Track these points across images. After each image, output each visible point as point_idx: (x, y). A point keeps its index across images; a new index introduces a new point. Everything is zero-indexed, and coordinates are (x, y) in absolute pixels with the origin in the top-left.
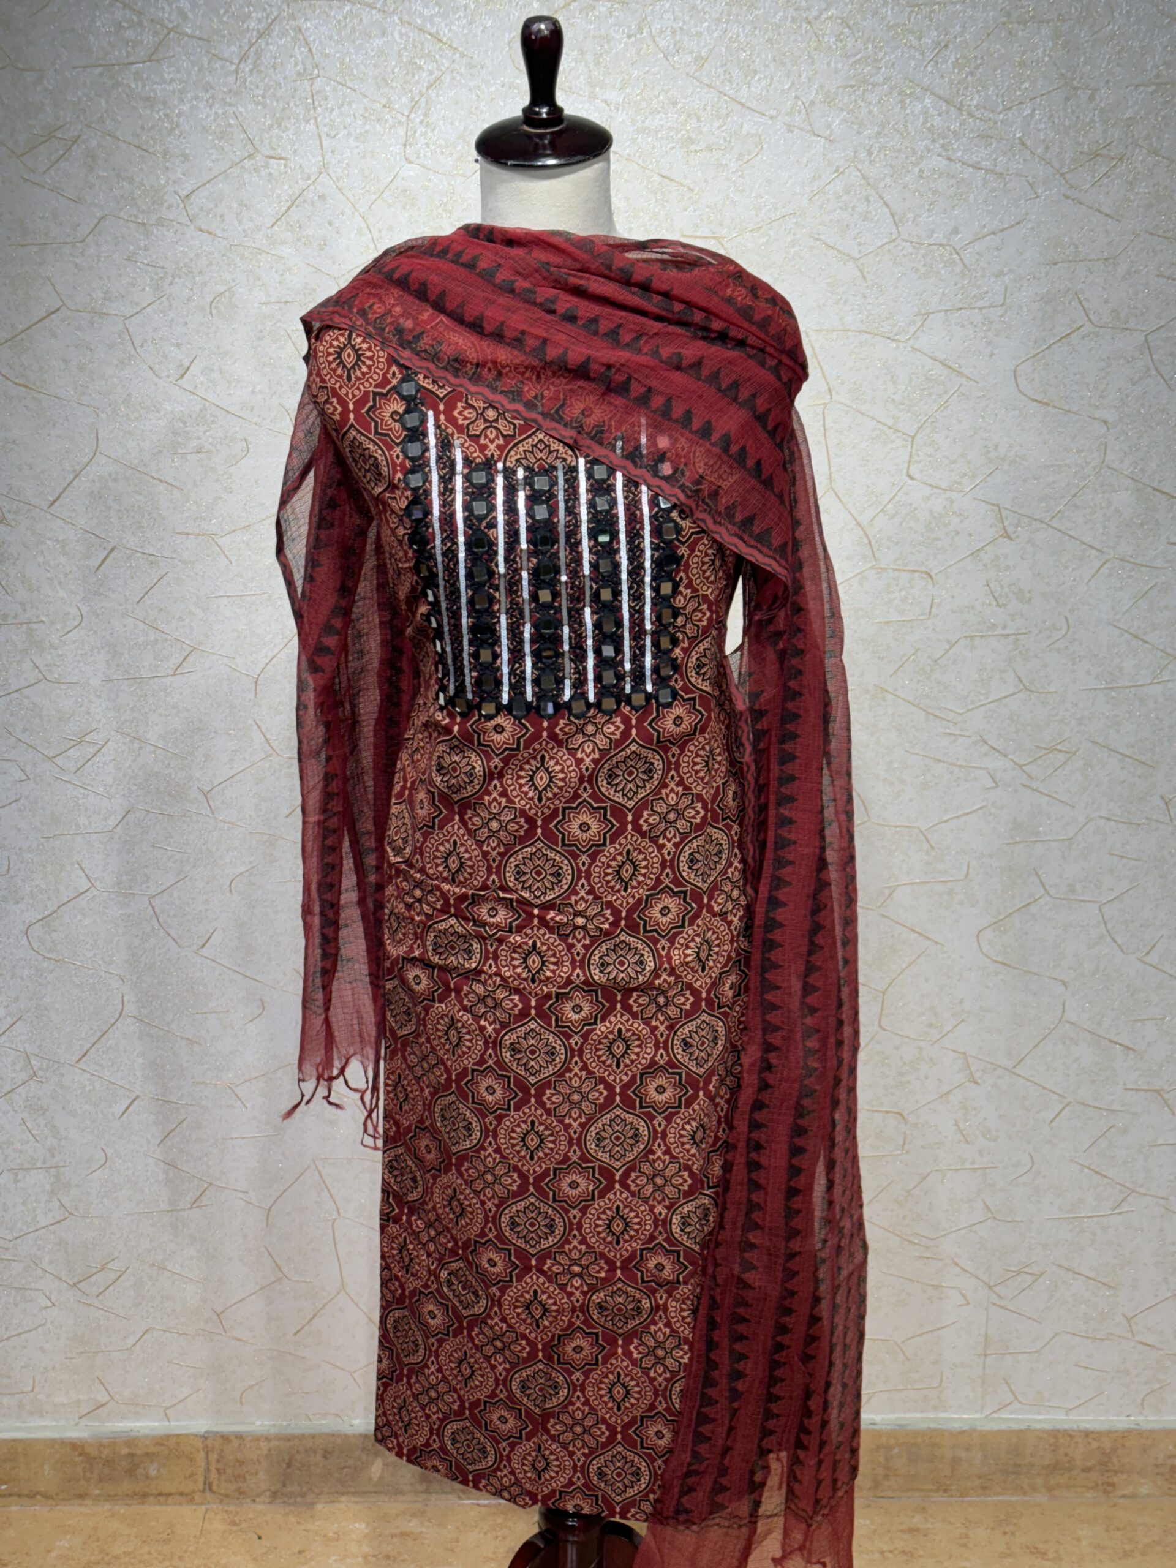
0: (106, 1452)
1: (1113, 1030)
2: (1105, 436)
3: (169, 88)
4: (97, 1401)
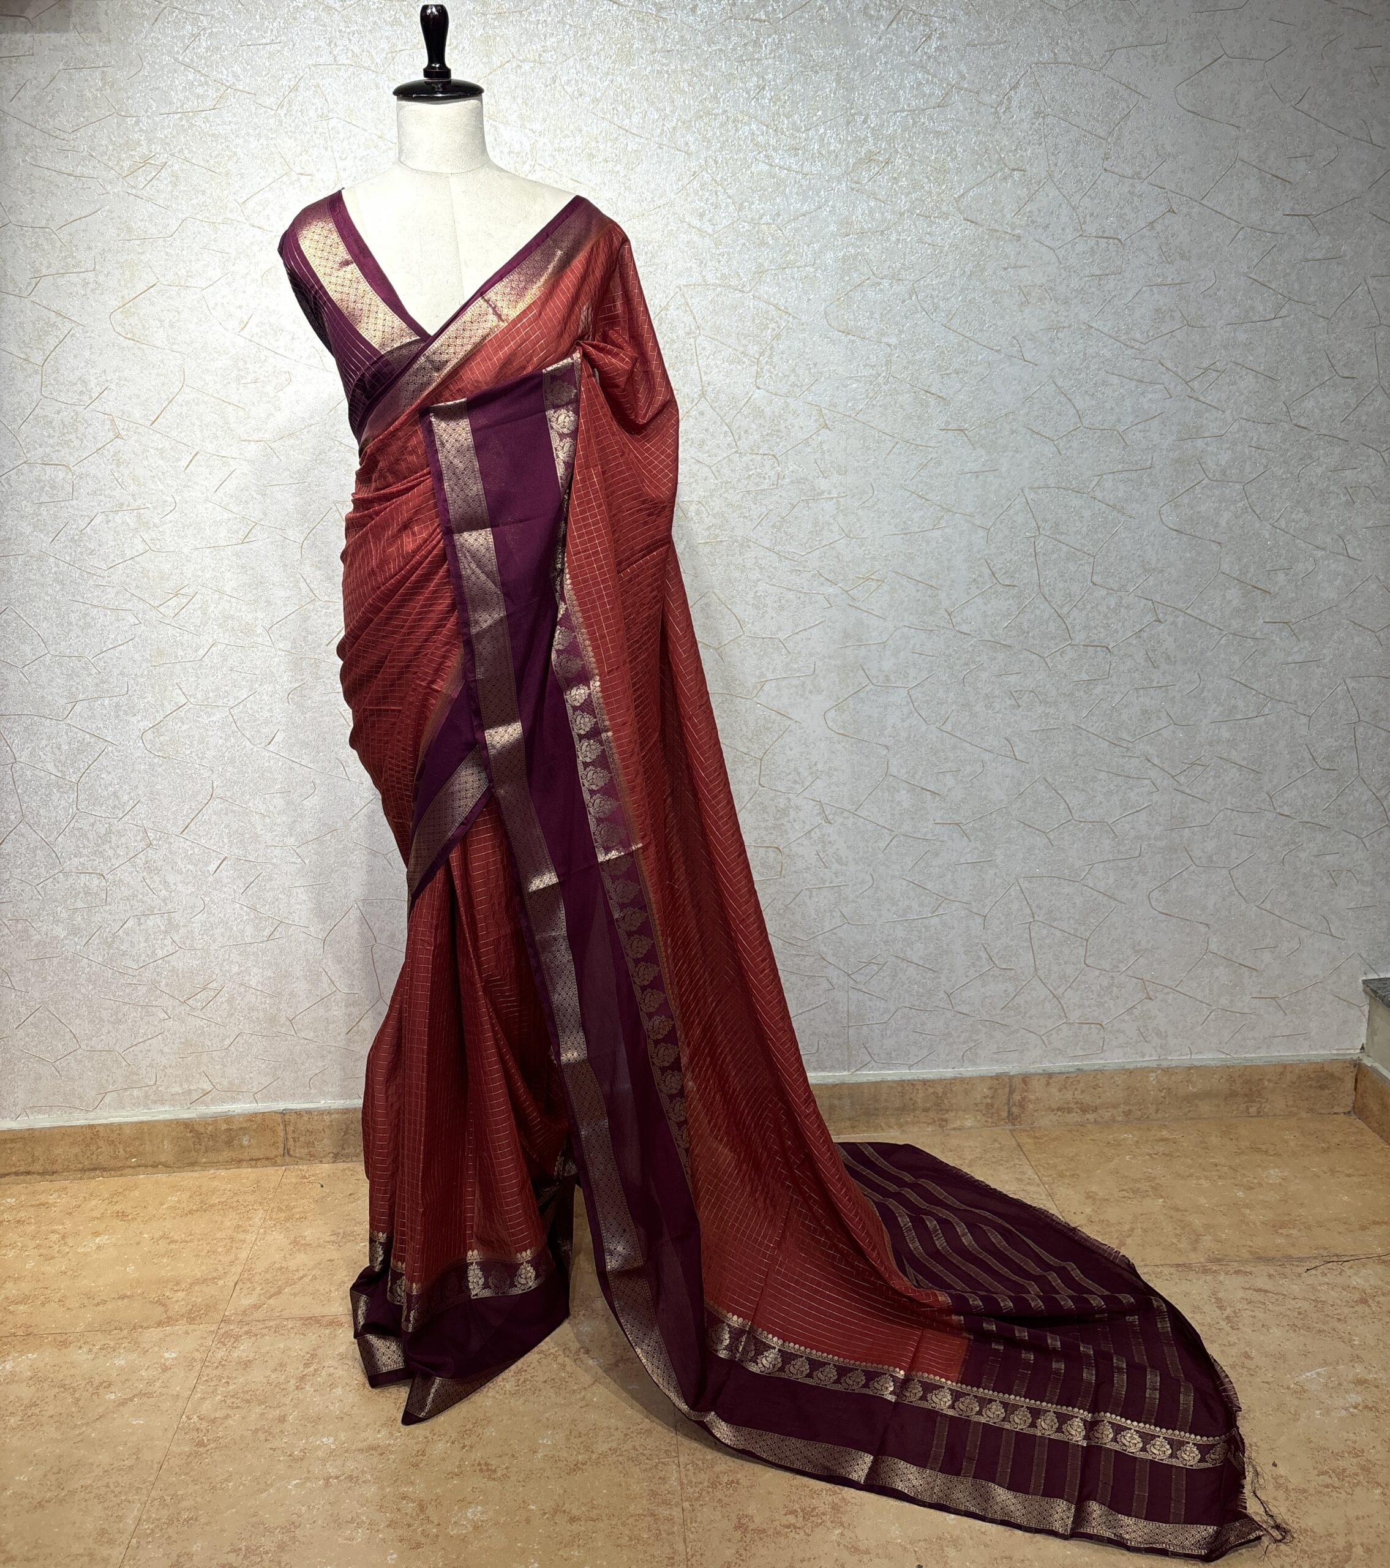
1: (923, 781)
2: (890, 355)
3: (229, 128)
4: (203, 1090)
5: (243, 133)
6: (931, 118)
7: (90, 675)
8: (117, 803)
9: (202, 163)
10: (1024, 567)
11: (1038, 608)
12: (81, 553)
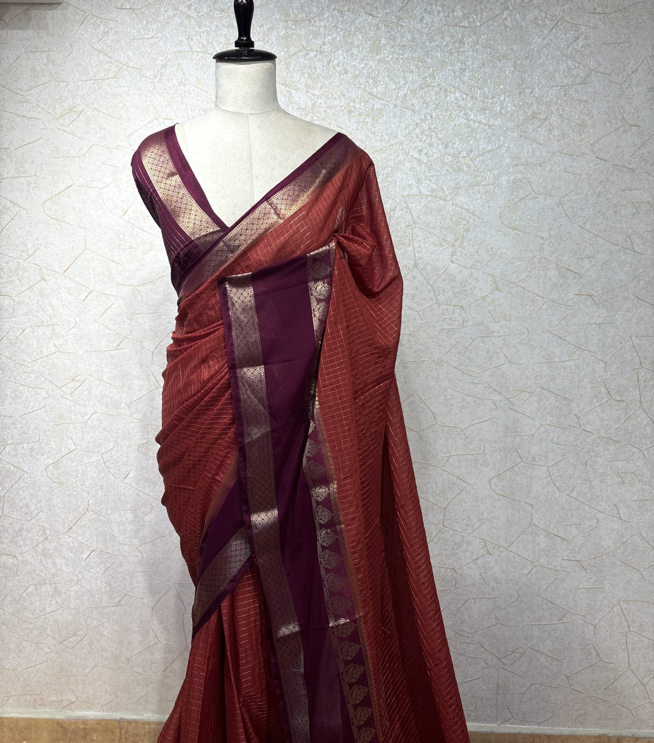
0: (73, 726)
1: (556, 529)
2: (543, 244)
3: (122, 89)
4: (70, 700)
5: (131, 92)
6: (576, 91)
7: (16, 428)
8: (27, 511)
9: (105, 111)
10: (631, 389)
11: (639, 417)
12: (16, 351)
